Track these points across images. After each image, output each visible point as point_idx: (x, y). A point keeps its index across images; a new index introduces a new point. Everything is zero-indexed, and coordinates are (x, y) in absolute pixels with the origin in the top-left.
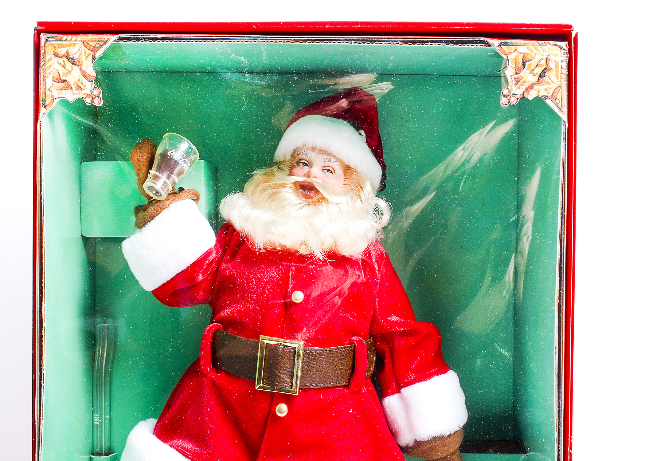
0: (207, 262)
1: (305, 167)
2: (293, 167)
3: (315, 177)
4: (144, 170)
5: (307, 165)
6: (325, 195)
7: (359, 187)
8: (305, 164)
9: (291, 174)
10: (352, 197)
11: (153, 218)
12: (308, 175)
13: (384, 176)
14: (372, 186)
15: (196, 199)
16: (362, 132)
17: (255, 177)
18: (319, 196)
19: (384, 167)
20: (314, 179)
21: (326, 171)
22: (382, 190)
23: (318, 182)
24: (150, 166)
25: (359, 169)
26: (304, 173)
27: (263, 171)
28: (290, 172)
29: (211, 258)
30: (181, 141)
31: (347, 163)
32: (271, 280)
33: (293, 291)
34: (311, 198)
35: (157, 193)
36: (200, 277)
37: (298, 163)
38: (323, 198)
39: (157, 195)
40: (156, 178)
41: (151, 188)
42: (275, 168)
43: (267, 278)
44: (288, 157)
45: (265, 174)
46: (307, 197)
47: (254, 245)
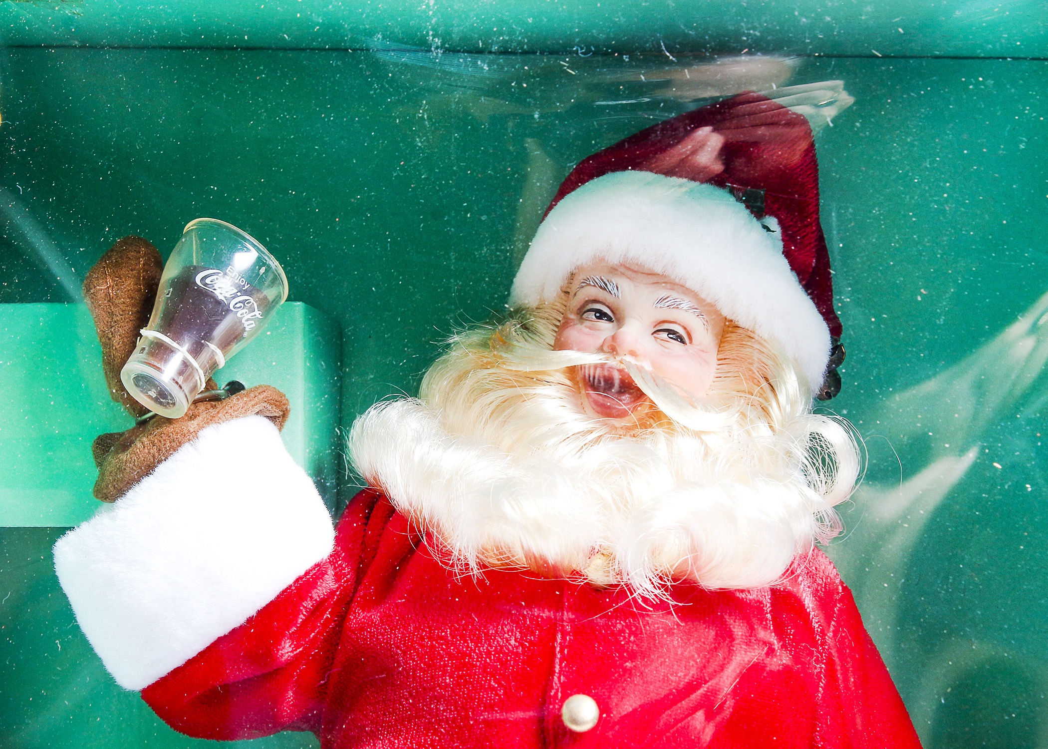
0: (308, 604)
1: (604, 324)
2: (563, 326)
3: (633, 353)
4: (124, 328)
5: (610, 319)
6: (663, 405)
7: (764, 384)
8: (601, 315)
9: (559, 345)
10: (743, 415)
11: (148, 469)
12: (612, 347)
13: (837, 353)
14: (803, 381)
15: (279, 417)
16: (772, 222)
17: (454, 354)
18: (643, 410)
19: (836, 330)
20: (628, 358)
21: (664, 335)
22: (829, 396)
23: (640, 369)
24: (142, 320)
25: (762, 332)
26: (601, 342)
27: (476, 336)
28: (557, 340)
29: (319, 593)
30: (236, 243)
31: (726, 312)
32: (499, 660)
33: (565, 697)
34: (622, 414)
35: (163, 397)
36: (287, 650)
37: (582, 312)
38: (656, 415)
39: (161, 403)
40: (160, 351)
41: (143, 381)
42: (512, 327)
43: (488, 653)
44: (552, 292)
45: (484, 345)
46: (606, 411)
47: (449, 553)
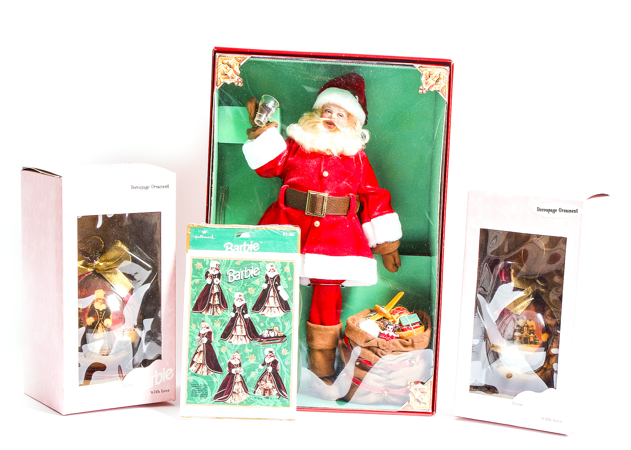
0: (283, 157)
2: (322, 113)
4: (253, 112)
6: (339, 127)
7: (355, 124)
8: (329, 112)
9: (322, 117)
10: (351, 129)
11: (259, 135)
12: (330, 117)
13: (367, 117)
14: (361, 123)
15: (276, 127)
16: (357, 97)
17: (305, 117)
18: (336, 128)
19: (366, 113)
20: (333, 119)
21: (339, 116)
22: (365, 125)
23: (335, 121)
24: (256, 111)
25: (355, 115)
27: (309, 114)
28: (322, 115)
29: (284, 155)
30: (272, 99)
31: (349, 112)
32: (313, 166)
33: (323, 172)
34: (332, 128)
35: (261, 123)
36: (280, 164)
37: (326, 111)
39: (261, 124)
40: (260, 116)
41: (258, 121)
42: (314, 113)
43: (311, 165)
44: (321, 107)
45: (310, 116)
46: (330, 128)
47: (305, 149)
